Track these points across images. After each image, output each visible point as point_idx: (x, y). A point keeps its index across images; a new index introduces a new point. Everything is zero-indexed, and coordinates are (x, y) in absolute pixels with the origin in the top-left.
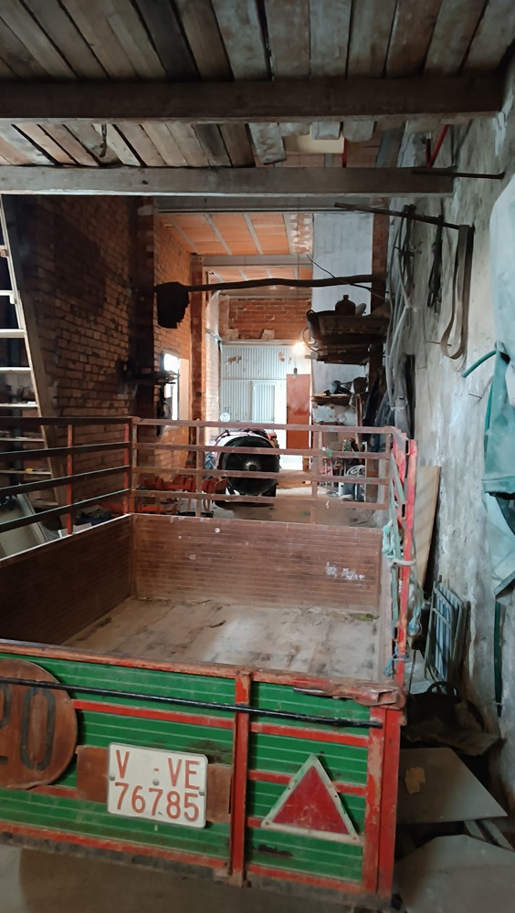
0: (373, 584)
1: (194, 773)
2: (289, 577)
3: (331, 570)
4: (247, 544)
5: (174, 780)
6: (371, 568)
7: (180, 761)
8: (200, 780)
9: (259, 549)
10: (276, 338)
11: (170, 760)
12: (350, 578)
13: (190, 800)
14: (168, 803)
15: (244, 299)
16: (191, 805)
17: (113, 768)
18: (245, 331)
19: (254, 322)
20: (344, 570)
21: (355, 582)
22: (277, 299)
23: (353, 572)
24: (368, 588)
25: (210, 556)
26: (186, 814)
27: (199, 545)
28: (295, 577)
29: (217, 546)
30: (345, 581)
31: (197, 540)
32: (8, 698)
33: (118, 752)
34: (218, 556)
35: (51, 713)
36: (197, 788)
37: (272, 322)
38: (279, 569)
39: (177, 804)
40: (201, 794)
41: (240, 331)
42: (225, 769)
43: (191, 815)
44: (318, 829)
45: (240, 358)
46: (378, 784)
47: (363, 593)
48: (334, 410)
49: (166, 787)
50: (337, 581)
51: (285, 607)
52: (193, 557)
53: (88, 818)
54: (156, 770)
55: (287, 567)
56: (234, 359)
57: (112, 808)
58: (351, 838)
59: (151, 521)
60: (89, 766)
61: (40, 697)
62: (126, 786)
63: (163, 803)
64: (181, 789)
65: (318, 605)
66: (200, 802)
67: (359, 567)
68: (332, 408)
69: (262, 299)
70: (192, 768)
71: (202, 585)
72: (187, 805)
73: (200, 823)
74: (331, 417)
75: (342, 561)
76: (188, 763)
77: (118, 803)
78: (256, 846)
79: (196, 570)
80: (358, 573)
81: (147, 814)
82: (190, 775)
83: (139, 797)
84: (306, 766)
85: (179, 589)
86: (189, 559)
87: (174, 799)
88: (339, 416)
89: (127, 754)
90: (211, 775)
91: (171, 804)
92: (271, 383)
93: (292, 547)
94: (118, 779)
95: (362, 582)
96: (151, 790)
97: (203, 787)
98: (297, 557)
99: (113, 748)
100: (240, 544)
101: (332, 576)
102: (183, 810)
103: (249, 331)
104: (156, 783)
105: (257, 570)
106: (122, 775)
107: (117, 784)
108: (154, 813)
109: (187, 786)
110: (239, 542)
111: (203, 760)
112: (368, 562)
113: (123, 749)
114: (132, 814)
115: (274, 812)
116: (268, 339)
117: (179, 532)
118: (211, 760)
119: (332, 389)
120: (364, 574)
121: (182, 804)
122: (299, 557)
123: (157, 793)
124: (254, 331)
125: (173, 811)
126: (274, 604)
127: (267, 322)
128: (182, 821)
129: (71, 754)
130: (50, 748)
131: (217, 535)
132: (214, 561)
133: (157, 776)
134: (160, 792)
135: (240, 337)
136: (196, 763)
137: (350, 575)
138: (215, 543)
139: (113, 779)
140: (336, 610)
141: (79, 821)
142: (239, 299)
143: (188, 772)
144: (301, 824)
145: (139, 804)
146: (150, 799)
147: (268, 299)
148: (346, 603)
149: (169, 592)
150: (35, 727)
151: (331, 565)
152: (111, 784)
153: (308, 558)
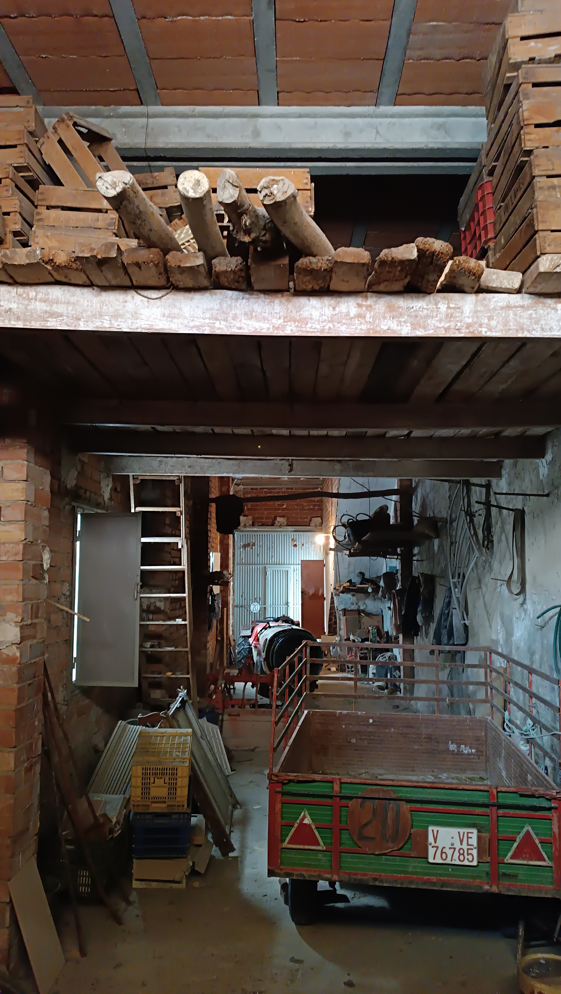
0: (482, 755)
1: (471, 838)
2: (424, 753)
3: (452, 747)
4: (392, 730)
5: (461, 842)
6: (479, 744)
7: (464, 833)
8: (474, 841)
9: (401, 734)
10: (288, 525)
11: (459, 832)
12: (466, 752)
13: (470, 851)
14: (458, 854)
15: (257, 489)
16: (471, 854)
17: (431, 839)
18: (258, 518)
19: (266, 509)
20: (462, 746)
21: (468, 754)
22: (288, 489)
23: (468, 748)
24: (479, 758)
25: (366, 739)
26: (468, 859)
27: (358, 732)
28: (427, 753)
29: (370, 732)
30: (463, 754)
31: (356, 728)
32: (375, 807)
33: (433, 831)
34: (372, 740)
35: (398, 814)
36: (473, 845)
37: (283, 509)
38: (416, 747)
39: (463, 854)
40: (475, 848)
41: (253, 519)
42: (486, 835)
43: (470, 859)
44: (531, 860)
45: (254, 544)
46: (557, 836)
47: (475, 762)
48: (355, 598)
49: (458, 846)
50: (457, 754)
51: (421, 775)
52: (354, 741)
53: (414, 867)
54: (452, 838)
55: (421, 745)
56: (248, 545)
57: (431, 860)
58: (547, 863)
59: (322, 715)
60: (418, 839)
61: (392, 804)
62: (437, 847)
63: (456, 854)
64: (465, 846)
65: (445, 772)
66: (475, 852)
67: (471, 744)
68: (353, 595)
69: (275, 489)
70: (470, 835)
71: (361, 761)
72: (468, 854)
73: (475, 863)
74: (353, 604)
75: (460, 740)
76: (468, 833)
77: (434, 857)
78: (500, 874)
79: (356, 750)
80: (471, 748)
81: (448, 861)
82: (469, 839)
83: (445, 853)
84: (525, 830)
85: (344, 764)
86: (350, 742)
87: (461, 852)
88: (360, 603)
89: (438, 831)
90: (479, 838)
91: (460, 854)
92: (284, 568)
93: (424, 731)
94: (433, 844)
95: (474, 755)
96: (450, 848)
97: (475, 845)
98: (428, 738)
99: (430, 829)
100: (387, 730)
101: (453, 751)
102: (466, 857)
103: (262, 518)
104: (452, 845)
105: (400, 748)
106: (435, 842)
107: (433, 847)
108: (452, 860)
109: (468, 845)
110: (386, 729)
111: (475, 831)
112: (478, 740)
113: (436, 829)
114: (441, 861)
115: (510, 854)
116: (281, 526)
117: (343, 723)
118: (479, 831)
119: (356, 580)
120: (475, 748)
121: (466, 854)
122: (429, 738)
123: (453, 850)
124: (267, 518)
125: (462, 858)
126: (413, 773)
127: (279, 509)
128: (466, 863)
129: (408, 834)
130: (397, 831)
131: (371, 724)
132: (369, 743)
133: (453, 841)
134: (455, 849)
135: (253, 525)
136: (472, 833)
137: (466, 750)
138: (369, 730)
139: (431, 844)
140: (457, 775)
141: (410, 870)
142: (252, 489)
143: (468, 838)
144: (524, 859)
145: (444, 856)
146: (449, 852)
147: (279, 489)
148: (464, 770)
149: (337, 768)
150: (390, 821)
151: (452, 743)
152: (430, 847)
153: (436, 739)
